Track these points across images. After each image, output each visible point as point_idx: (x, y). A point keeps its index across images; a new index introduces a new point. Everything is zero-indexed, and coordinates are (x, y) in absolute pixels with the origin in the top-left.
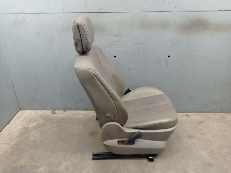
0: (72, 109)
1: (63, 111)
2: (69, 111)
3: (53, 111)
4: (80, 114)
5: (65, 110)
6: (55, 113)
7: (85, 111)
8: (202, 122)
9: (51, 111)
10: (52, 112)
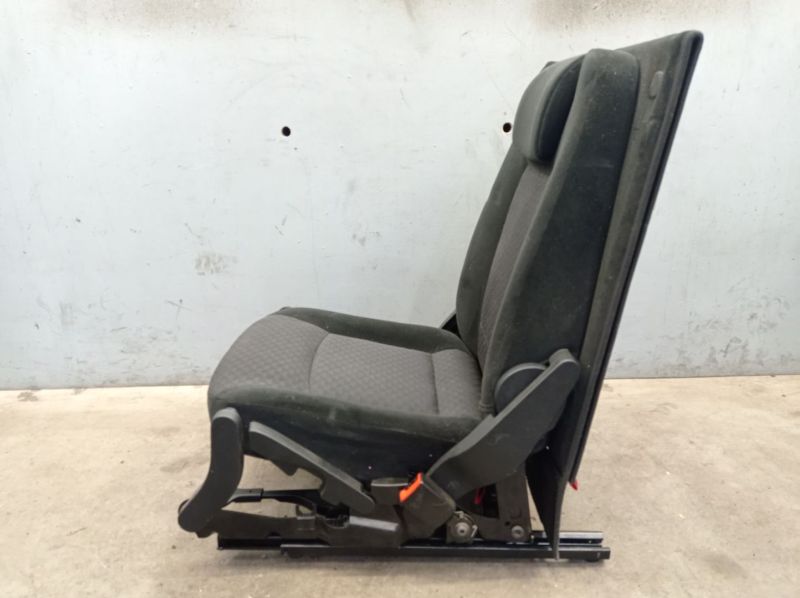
0: (113, 383)
1: (72, 391)
2: (99, 390)
3: (29, 391)
4: (142, 398)
5: (79, 387)
6: (35, 399)
7: (172, 388)
8: (668, 407)
9: (18, 393)
10: (19, 397)
